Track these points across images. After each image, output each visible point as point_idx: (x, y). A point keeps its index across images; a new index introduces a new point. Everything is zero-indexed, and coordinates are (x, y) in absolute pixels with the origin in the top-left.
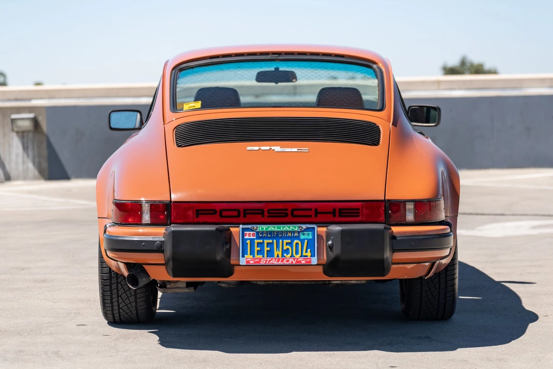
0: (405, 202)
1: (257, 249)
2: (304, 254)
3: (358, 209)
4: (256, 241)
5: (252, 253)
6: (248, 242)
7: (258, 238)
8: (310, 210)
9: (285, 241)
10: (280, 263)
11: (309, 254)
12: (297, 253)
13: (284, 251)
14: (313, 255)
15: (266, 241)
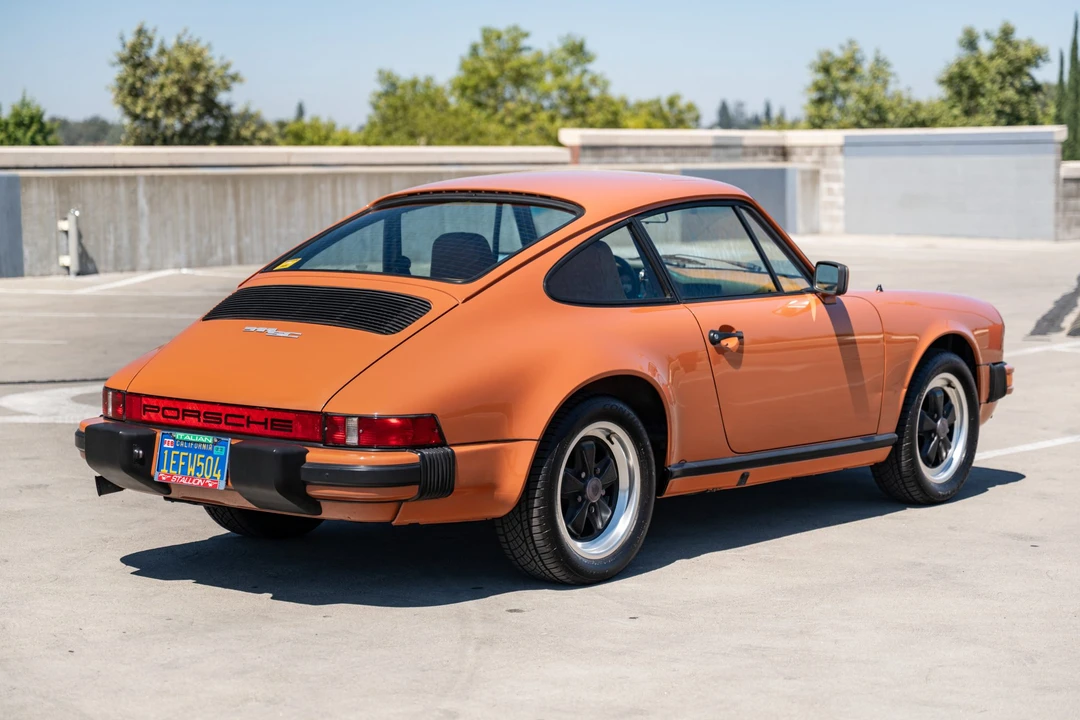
0: (346, 417)
1: (173, 462)
2: (214, 475)
3: (290, 422)
4: (174, 452)
5: (168, 468)
6: (166, 452)
7: (176, 448)
8: (242, 417)
9: (200, 456)
10: (189, 483)
11: (218, 476)
12: (208, 474)
13: (198, 469)
14: (221, 478)
15: (182, 454)
